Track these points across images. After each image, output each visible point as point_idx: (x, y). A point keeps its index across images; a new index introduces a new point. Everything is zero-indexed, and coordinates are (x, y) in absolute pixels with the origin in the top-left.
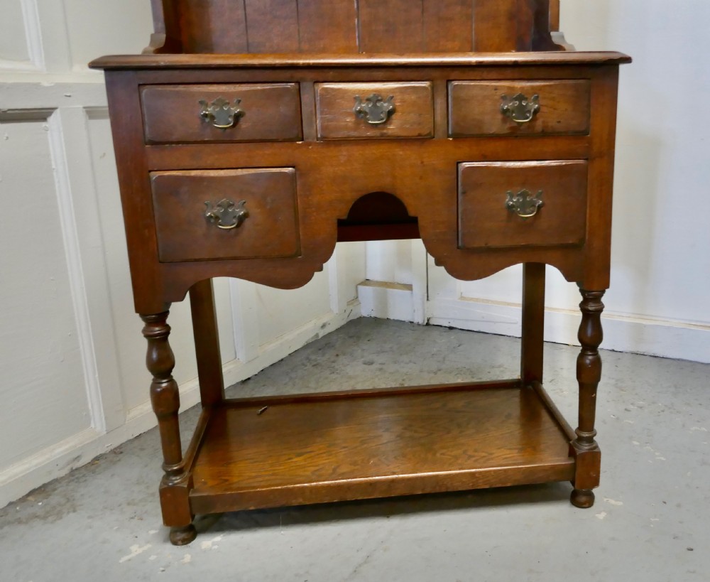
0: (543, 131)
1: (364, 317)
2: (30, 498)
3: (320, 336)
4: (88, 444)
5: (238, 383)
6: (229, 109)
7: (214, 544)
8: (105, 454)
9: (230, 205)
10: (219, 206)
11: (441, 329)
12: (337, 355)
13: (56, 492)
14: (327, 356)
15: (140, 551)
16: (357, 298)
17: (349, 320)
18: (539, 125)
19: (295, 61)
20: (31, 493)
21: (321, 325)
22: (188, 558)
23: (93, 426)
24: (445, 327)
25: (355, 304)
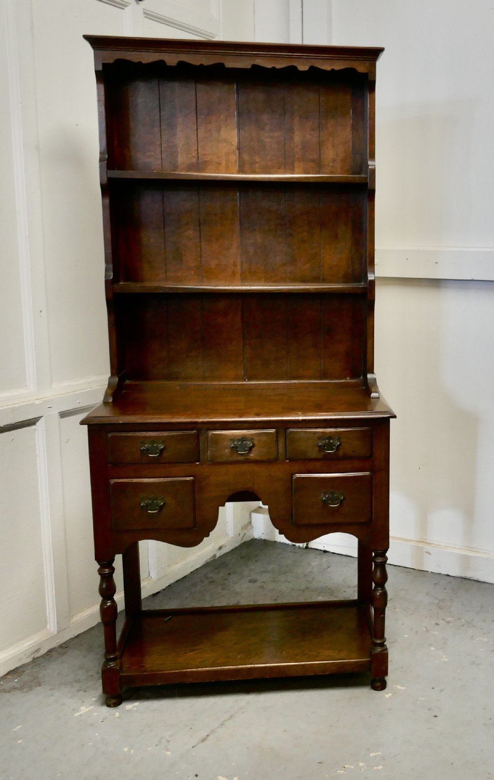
0: (344, 456)
1: (256, 539)
2: (8, 677)
3: (218, 556)
4: (46, 640)
5: (150, 596)
6: (157, 446)
7: (135, 707)
8: (54, 648)
9: (156, 499)
10: (148, 499)
11: (317, 552)
12: (229, 574)
13: (25, 673)
14: (221, 574)
15: (87, 710)
16: (250, 523)
17: (243, 542)
18: (341, 453)
19: (196, 420)
20: (9, 673)
21: (218, 547)
22: (117, 714)
23: (48, 627)
24: (321, 550)
25: (248, 528)
